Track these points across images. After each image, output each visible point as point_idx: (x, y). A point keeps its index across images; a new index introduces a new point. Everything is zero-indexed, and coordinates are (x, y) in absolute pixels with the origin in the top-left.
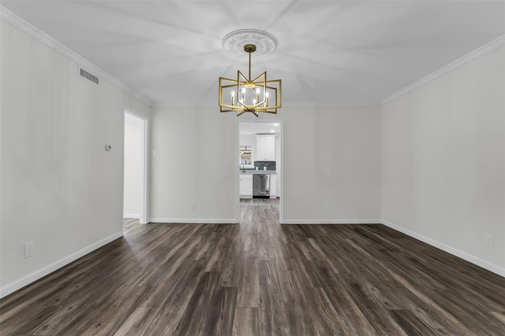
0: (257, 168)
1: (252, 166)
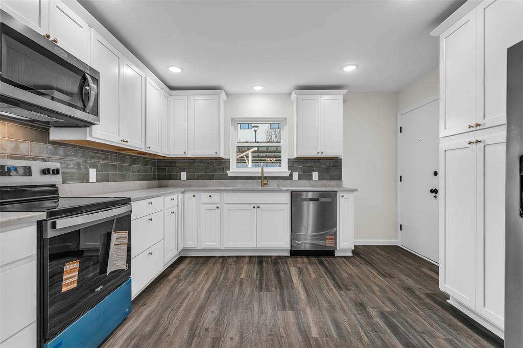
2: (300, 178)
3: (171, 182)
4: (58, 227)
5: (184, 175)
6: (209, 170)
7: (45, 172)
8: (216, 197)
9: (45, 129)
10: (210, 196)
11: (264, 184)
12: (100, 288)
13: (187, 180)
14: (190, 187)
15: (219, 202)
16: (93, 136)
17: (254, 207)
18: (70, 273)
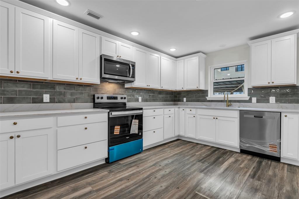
2: (258, 101)
3: (179, 102)
4: (112, 114)
5: (185, 99)
6: (197, 97)
7: (122, 98)
8: (194, 111)
9: (123, 84)
10: (191, 110)
11: (229, 105)
12: (128, 137)
13: (186, 102)
14: (187, 105)
15: (195, 113)
16: (135, 85)
17: (214, 118)
18: (117, 129)
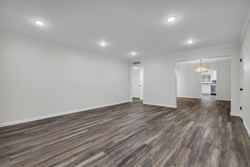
0: (213, 83)
1: (211, 82)
